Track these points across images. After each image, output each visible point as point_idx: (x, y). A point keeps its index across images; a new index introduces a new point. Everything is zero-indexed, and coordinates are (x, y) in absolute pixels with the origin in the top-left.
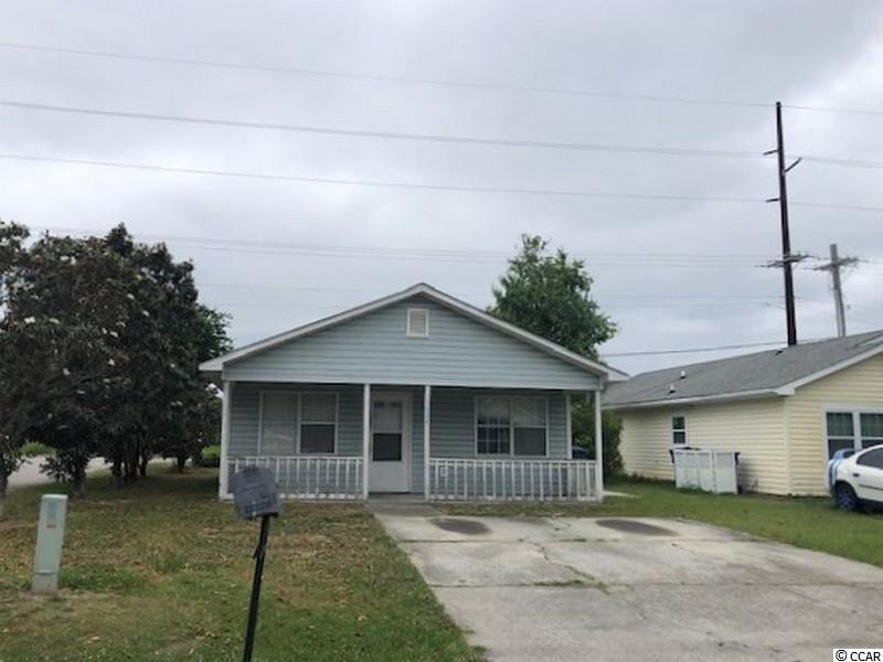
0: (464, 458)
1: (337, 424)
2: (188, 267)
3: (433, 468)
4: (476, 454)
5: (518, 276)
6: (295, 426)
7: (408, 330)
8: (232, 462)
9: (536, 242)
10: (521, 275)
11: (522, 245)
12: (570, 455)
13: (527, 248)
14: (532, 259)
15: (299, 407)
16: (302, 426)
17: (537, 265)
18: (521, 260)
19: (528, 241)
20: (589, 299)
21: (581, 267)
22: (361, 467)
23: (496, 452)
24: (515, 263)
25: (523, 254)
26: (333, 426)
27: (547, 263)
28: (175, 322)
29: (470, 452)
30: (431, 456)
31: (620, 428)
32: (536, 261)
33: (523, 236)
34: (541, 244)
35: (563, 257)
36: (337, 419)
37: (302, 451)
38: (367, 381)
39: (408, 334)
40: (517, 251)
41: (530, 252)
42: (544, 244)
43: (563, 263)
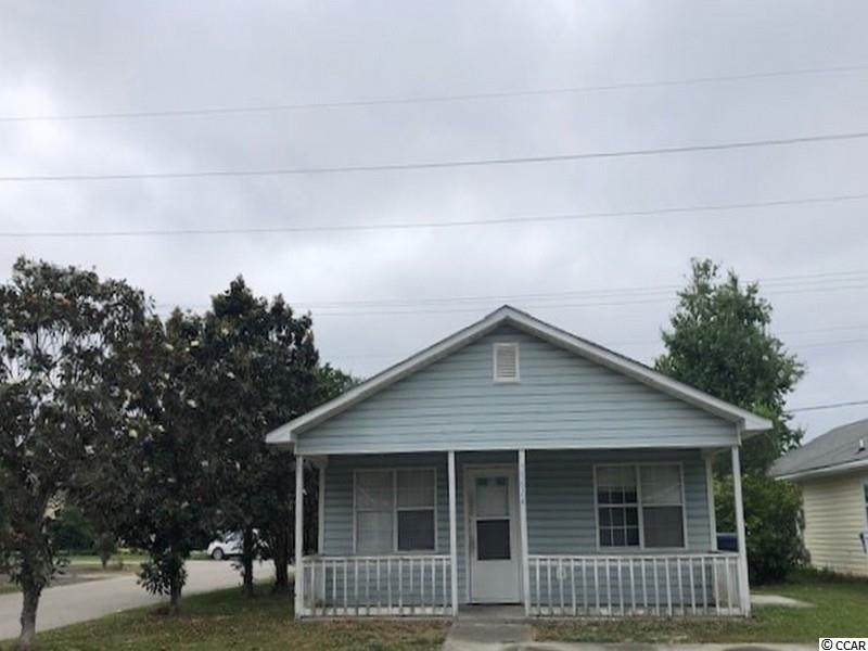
0: (581, 554)
1: (436, 508)
2: (307, 322)
3: (532, 569)
4: (598, 548)
5: (688, 312)
6: (392, 512)
7: (495, 375)
8: (307, 566)
9: (706, 268)
10: (692, 311)
11: (692, 272)
12: (714, 547)
13: (698, 277)
14: (704, 289)
15: (395, 489)
16: (399, 512)
17: (709, 296)
18: (691, 292)
19: (698, 266)
20: (767, 335)
21: (756, 292)
22: (449, 570)
23: (622, 544)
24: (684, 296)
25: (693, 283)
26: (432, 512)
27: (720, 294)
28: (293, 390)
29: (589, 545)
30: (530, 553)
31: (800, 503)
32: (710, 292)
33: (692, 259)
34: (712, 269)
35: (734, 281)
36: (436, 502)
37: (400, 548)
38: (451, 447)
39: (497, 379)
40: (686, 282)
41: (701, 280)
42: (716, 268)
43: (735, 288)
